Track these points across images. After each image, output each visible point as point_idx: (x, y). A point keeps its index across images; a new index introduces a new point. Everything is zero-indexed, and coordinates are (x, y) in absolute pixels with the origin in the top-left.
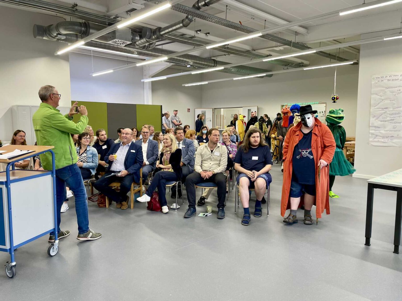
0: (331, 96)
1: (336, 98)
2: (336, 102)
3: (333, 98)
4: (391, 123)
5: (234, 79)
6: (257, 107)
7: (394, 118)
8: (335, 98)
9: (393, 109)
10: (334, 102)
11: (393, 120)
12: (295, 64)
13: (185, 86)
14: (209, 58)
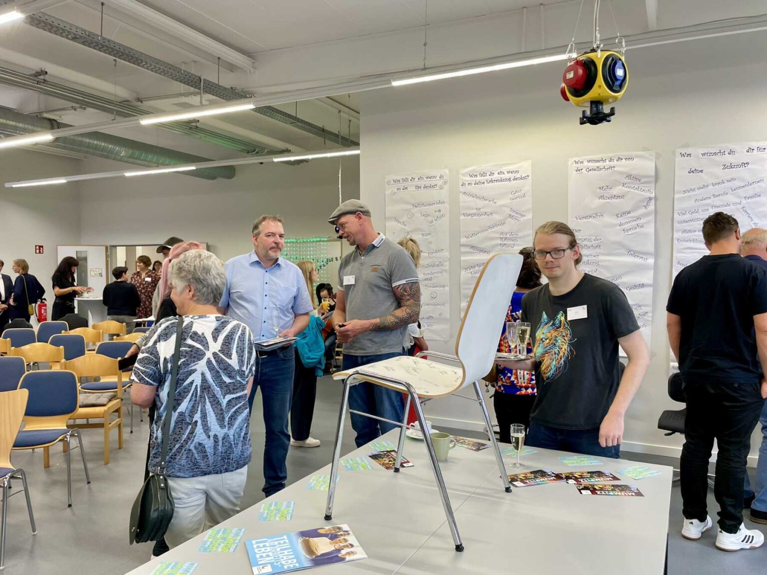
4: (426, 286)
5: (128, 174)
7: (432, 276)
9: (428, 253)
11: (430, 279)
12: (269, 150)
13: (12, 187)
14: (38, 114)
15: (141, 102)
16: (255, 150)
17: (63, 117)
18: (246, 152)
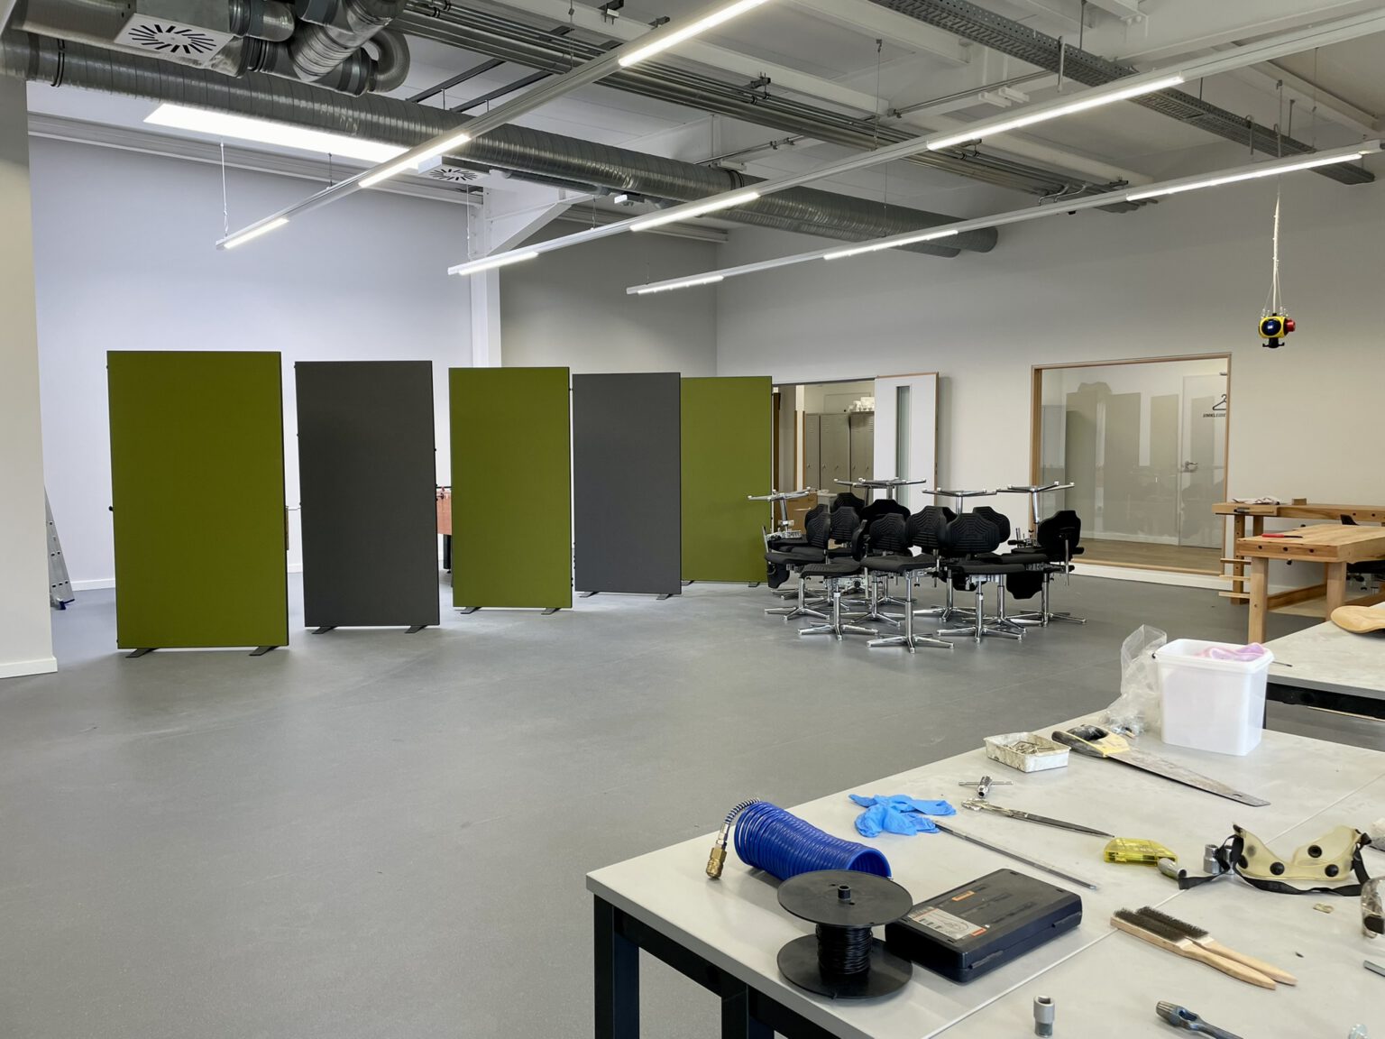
0: (1260, 315)
1: (1285, 325)
2: (1280, 343)
3: (1270, 327)
5: (828, 257)
6: (935, 376)
8: (1277, 324)
10: (1274, 344)
12: (1090, 185)
13: (637, 294)
14: (711, 163)
15: (899, 116)
16: (1063, 187)
17: (746, 164)
18: (1044, 193)
